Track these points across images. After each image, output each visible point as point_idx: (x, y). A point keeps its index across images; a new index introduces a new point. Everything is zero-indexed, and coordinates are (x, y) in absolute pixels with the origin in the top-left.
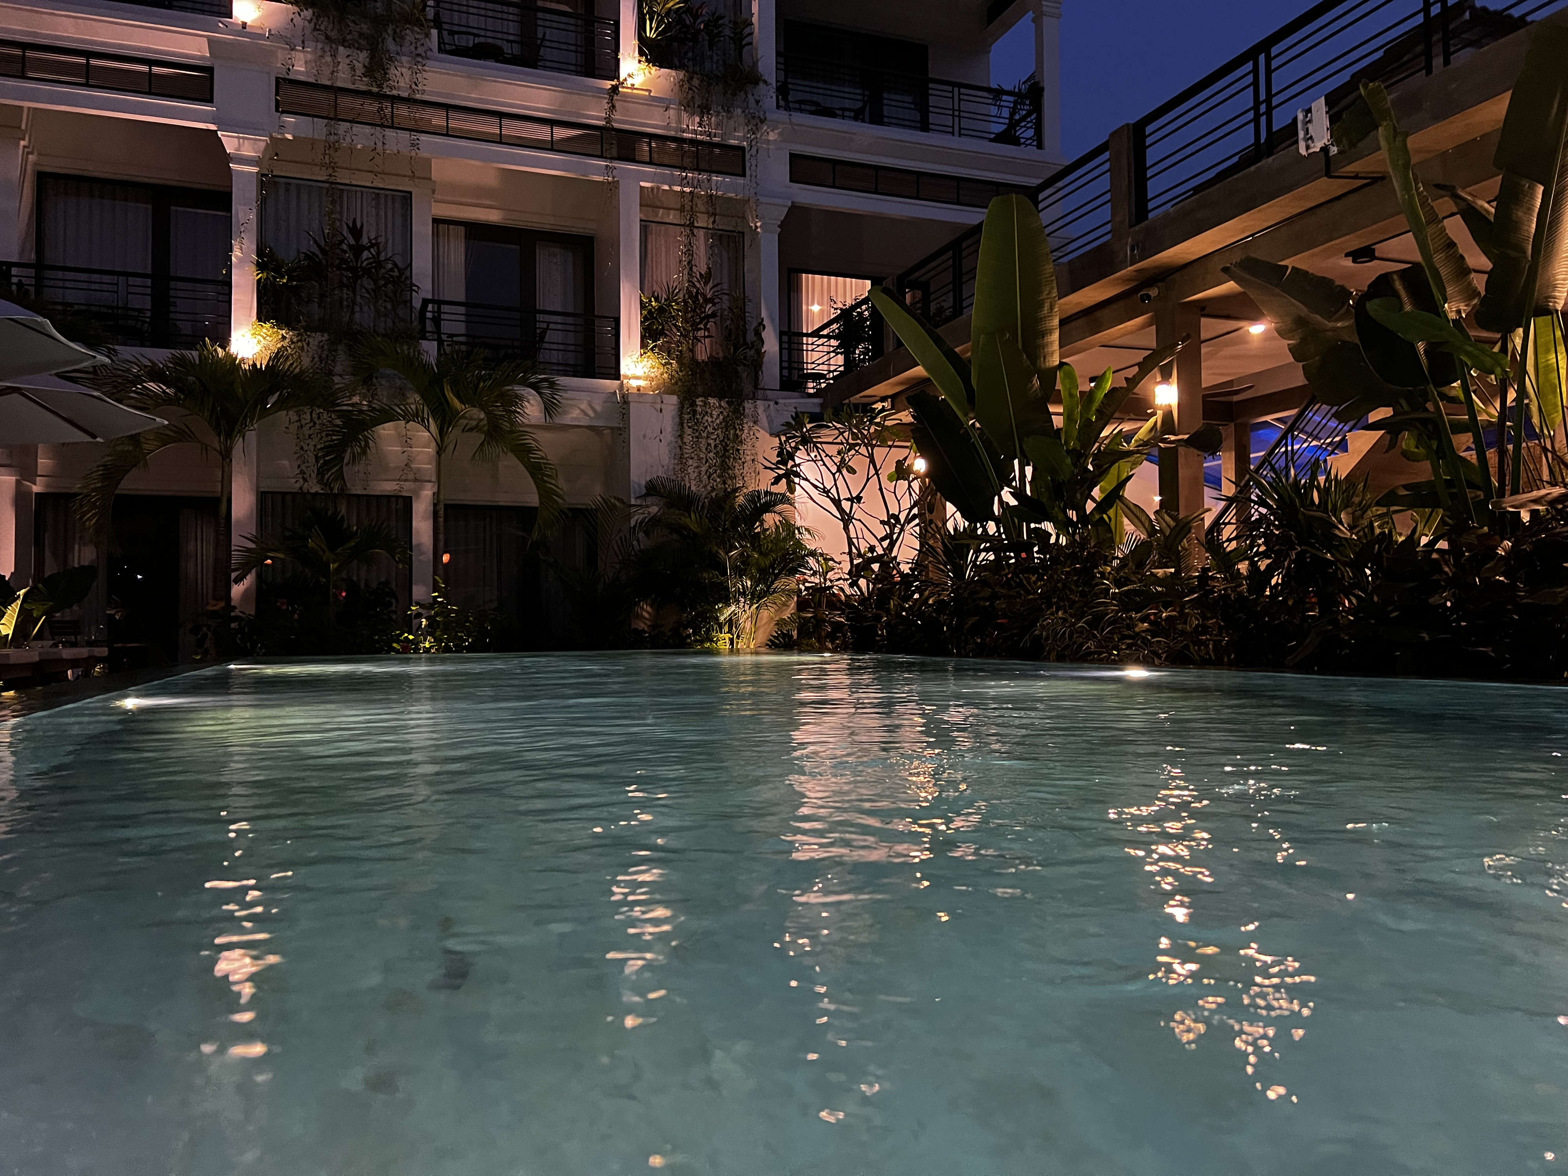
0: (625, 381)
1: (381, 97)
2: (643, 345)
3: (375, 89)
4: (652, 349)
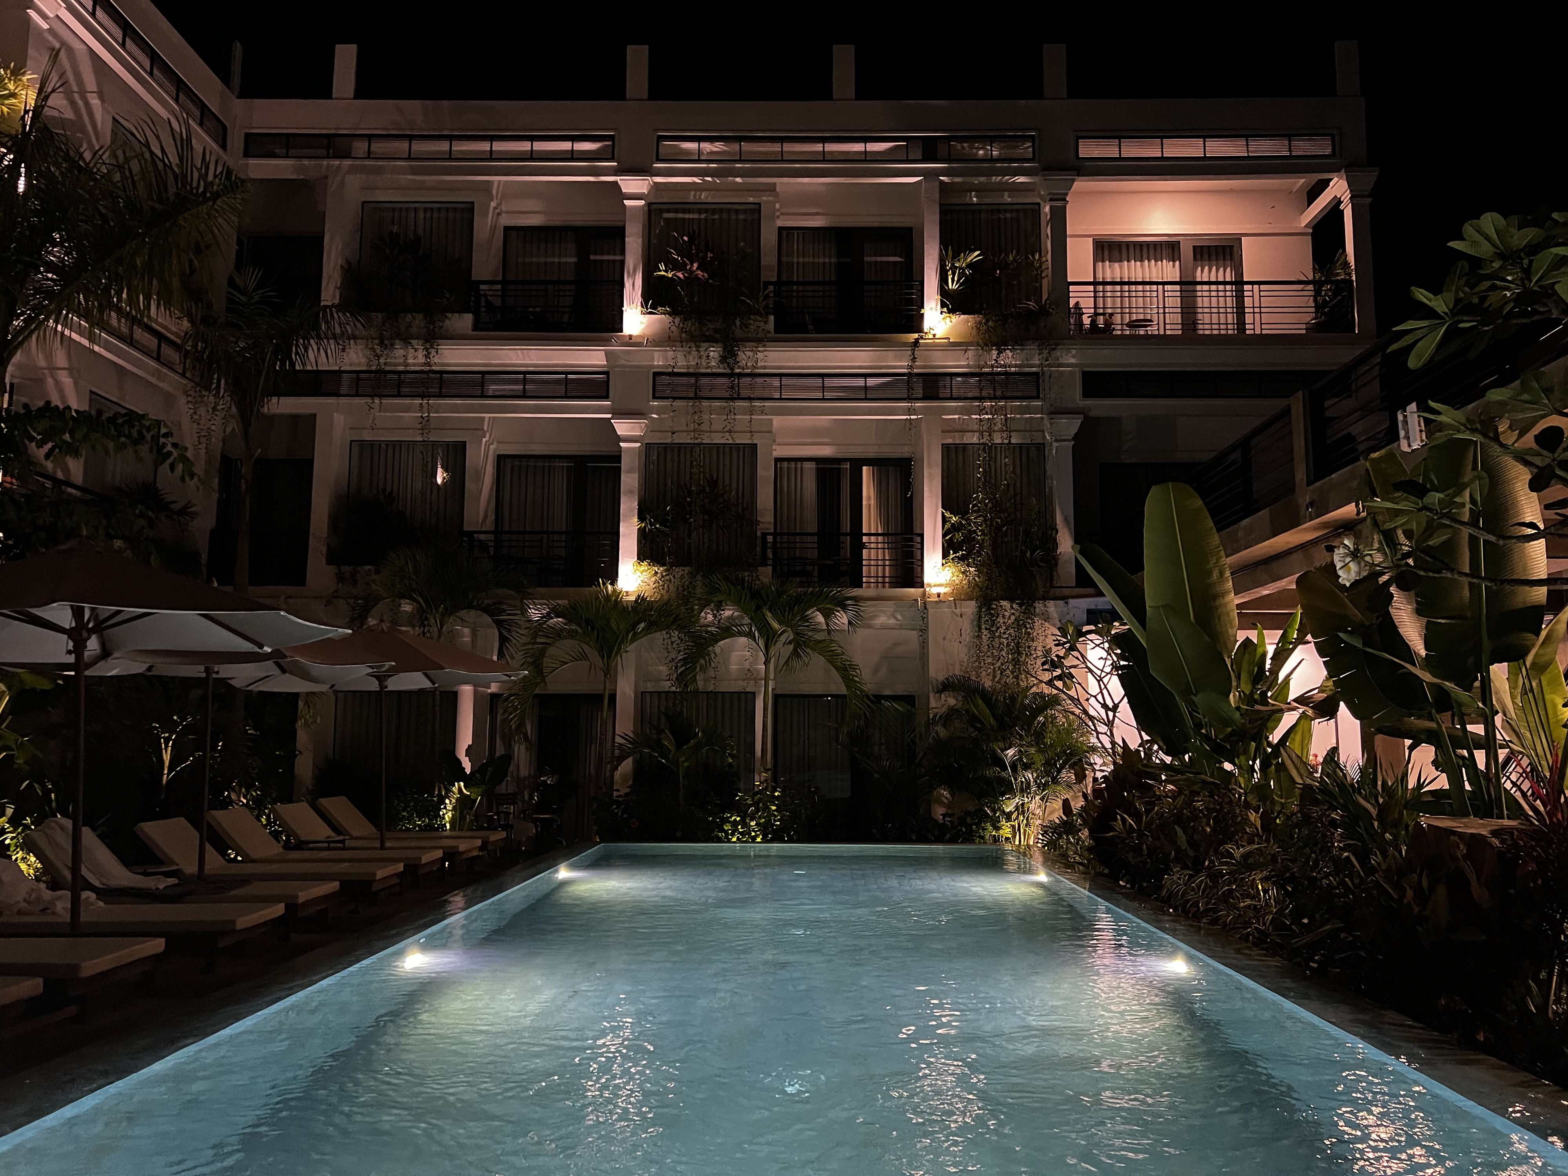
0: (927, 589)
1: (732, 375)
2: (945, 555)
3: (729, 371)
4: (952, 559)
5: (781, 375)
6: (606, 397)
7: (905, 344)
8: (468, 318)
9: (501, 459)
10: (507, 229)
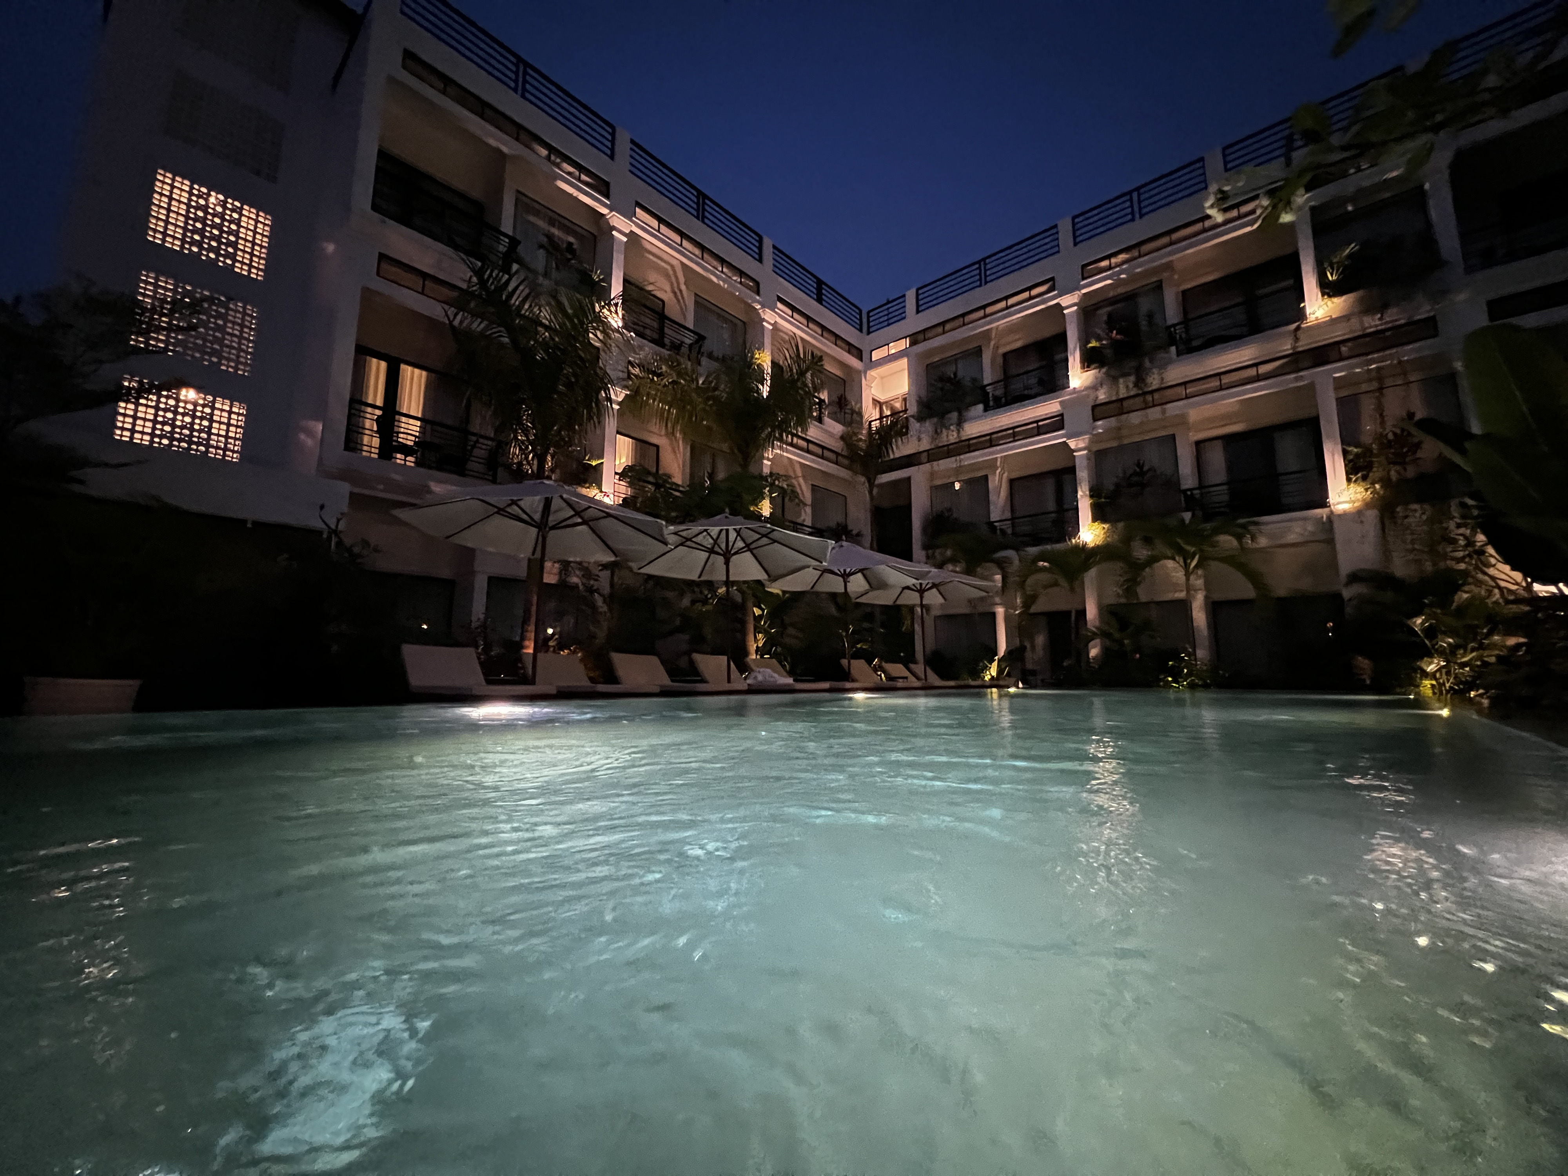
0: (1334, 507)
1: (1144, 394)
2: (1349, 480)
3: (1140, 392)
4: (1355, 481)
5: (1185, 384)
6: (1062, 428)
7: (1289, 331)
8: (980, 407)
9: (1012, 482)
10: (1005, 355)
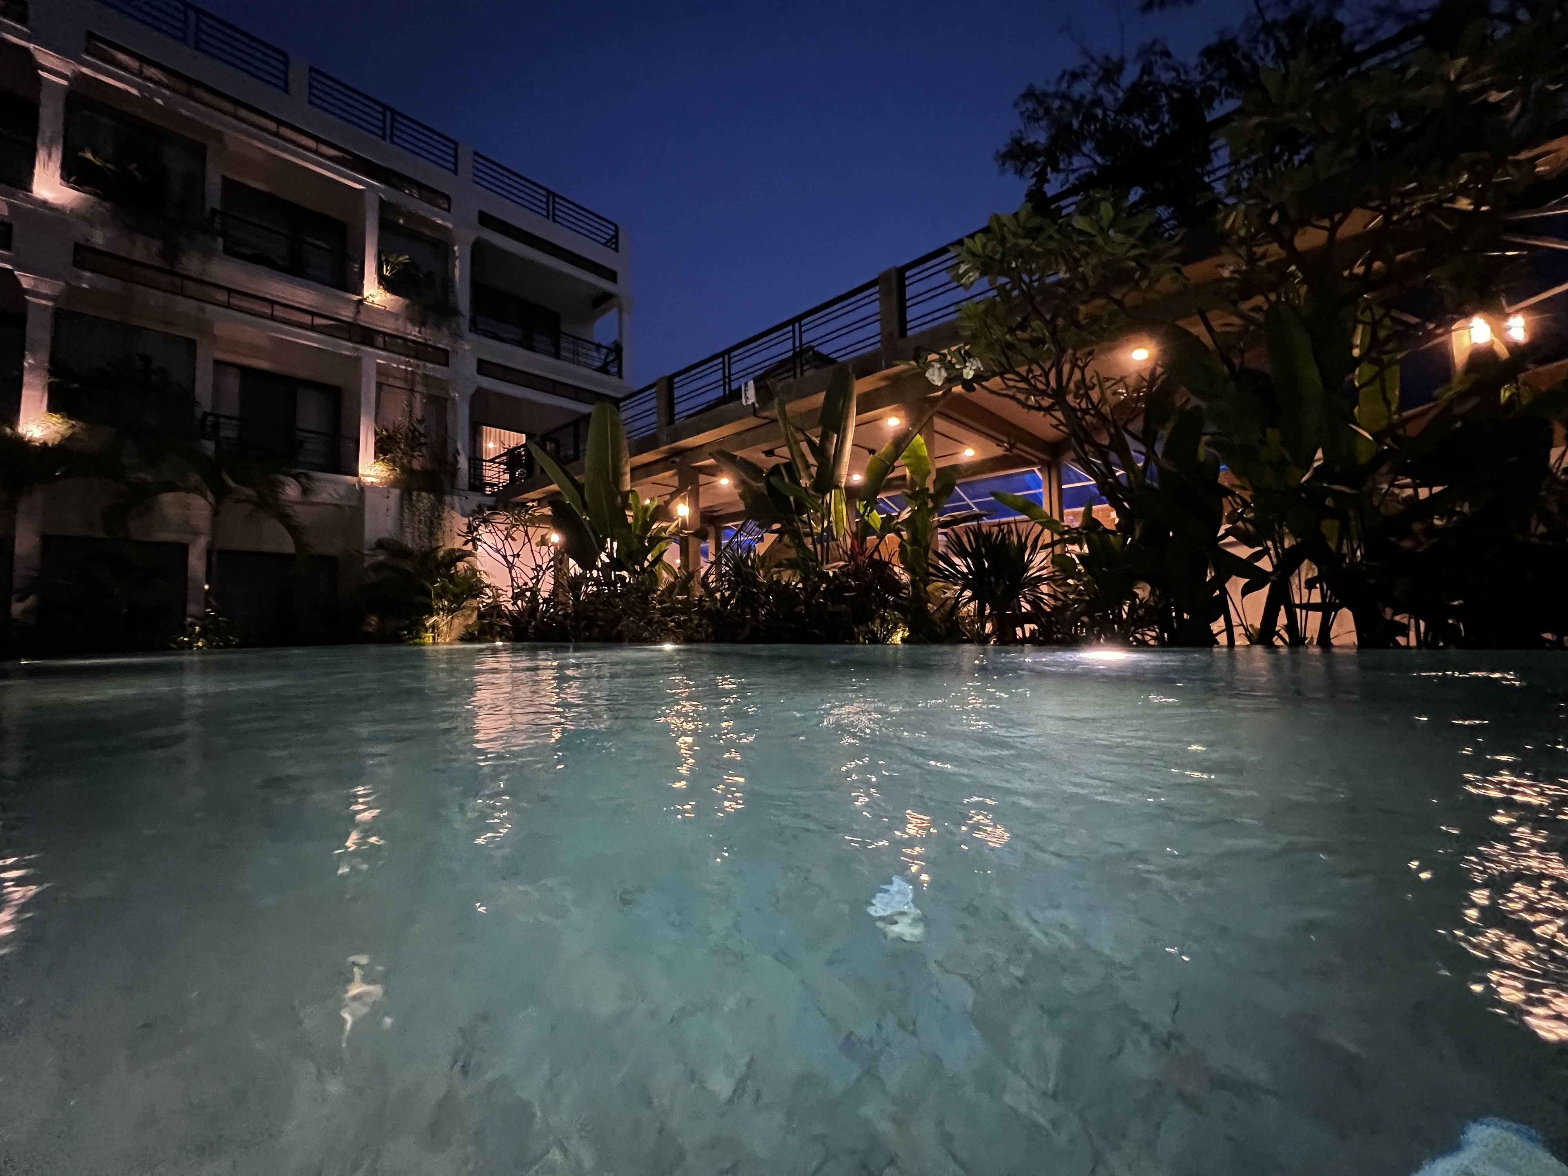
0: (362, 478)
1: (172, 273)
2: (376, 457)
3: (168, 268)
4: (383, 460)
5: (229, 289)
6: (6, 247)
7: (349, 300)
